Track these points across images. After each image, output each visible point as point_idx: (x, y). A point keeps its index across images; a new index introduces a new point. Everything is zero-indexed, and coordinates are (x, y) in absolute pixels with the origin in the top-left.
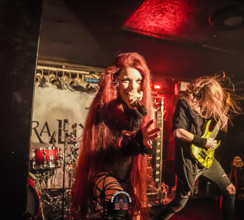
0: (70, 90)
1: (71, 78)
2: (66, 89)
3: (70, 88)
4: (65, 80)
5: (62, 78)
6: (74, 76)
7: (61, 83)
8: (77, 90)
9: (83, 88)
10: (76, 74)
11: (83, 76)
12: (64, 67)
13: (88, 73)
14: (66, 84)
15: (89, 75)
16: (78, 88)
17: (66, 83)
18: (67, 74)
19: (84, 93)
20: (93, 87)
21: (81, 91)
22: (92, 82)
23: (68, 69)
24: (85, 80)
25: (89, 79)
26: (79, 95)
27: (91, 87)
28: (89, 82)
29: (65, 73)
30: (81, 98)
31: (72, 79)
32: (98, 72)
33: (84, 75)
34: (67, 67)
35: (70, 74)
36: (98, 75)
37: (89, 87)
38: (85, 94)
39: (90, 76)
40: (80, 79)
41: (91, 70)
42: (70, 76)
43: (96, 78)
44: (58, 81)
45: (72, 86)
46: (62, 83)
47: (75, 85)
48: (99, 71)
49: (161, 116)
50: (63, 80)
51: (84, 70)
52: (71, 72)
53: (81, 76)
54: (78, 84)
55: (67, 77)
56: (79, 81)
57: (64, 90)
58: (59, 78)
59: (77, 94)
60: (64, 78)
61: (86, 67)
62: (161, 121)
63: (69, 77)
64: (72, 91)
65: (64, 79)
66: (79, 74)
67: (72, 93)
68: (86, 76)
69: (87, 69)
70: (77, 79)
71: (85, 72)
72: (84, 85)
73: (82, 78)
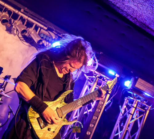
0: (19, 38)
1: (26, 25)
2: (15, 35)
3: (20, 35)
4: (18, 26)
5: (16, 21)
6: (29, 25)
7: (12, 26)
8: (27, 41)
9: (34, 41)
10: (33, 24)
11: (39, 29)
12: (22, 10)
13: (46, 28)
14: (17, 30)
15: (46, 30)
16: (28, 40)
17: (18, 28)
18: (23, 20)
19: (33, 47)
20: (45, 45)
21: (30, 44)
22: (45, 39)
23: (27, 15)
24: (39, 34)
25: (44, 35)
26: (27, 47)
27: (43, 45)
28: (42, 38)
29: (22, 17)
30: (28, 52)
31: (26, 27)
32: (56, 32)
33: (41, 28)
34: (25, 13)
35: (26, 21)
36: (56, 34)
37: (41, 43)
38: (33, 49)
39: (47, 33)
40: (35, 30)
41: (50, 27)
42: (25, 23)
43: (52, 37)
44: (10, 23)
45: (23, 34)
46: (14, 27)
47: (26, 34)
48: (58, 31)
49: (103, 105)
50: (16, 23)
51: (43, 23)
52: (27, 20)
53: (36, 28)
54: (29, 35)
55: (22, 23)
56: (32, 33)
57: (12, 35)
58: (12, 20)
59: (25, 45)
60: (18, 22)
61: (46, 21)
62: (101, 110)
63: (23, 24)
64: (21, 40)
65: (18, 24)
66: (36, 25)
67: (20, 42)
68: (42, 30)
69: (46, 23)
70: (31, 30)
71: (42, 26)
72: (36, 39)
73: (37, 31)
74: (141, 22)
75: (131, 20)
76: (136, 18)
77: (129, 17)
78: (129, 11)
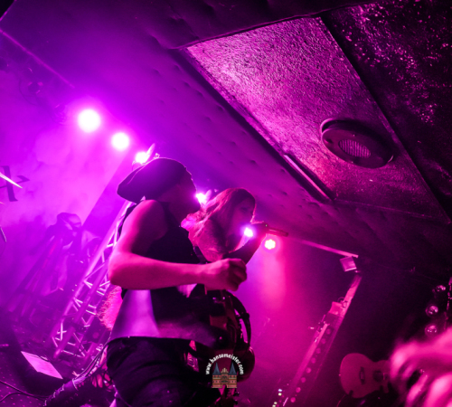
74: (241, 105)
75: (226, 97)
76: (234, 97)
77: (223, 93)
78: (226, 84)
